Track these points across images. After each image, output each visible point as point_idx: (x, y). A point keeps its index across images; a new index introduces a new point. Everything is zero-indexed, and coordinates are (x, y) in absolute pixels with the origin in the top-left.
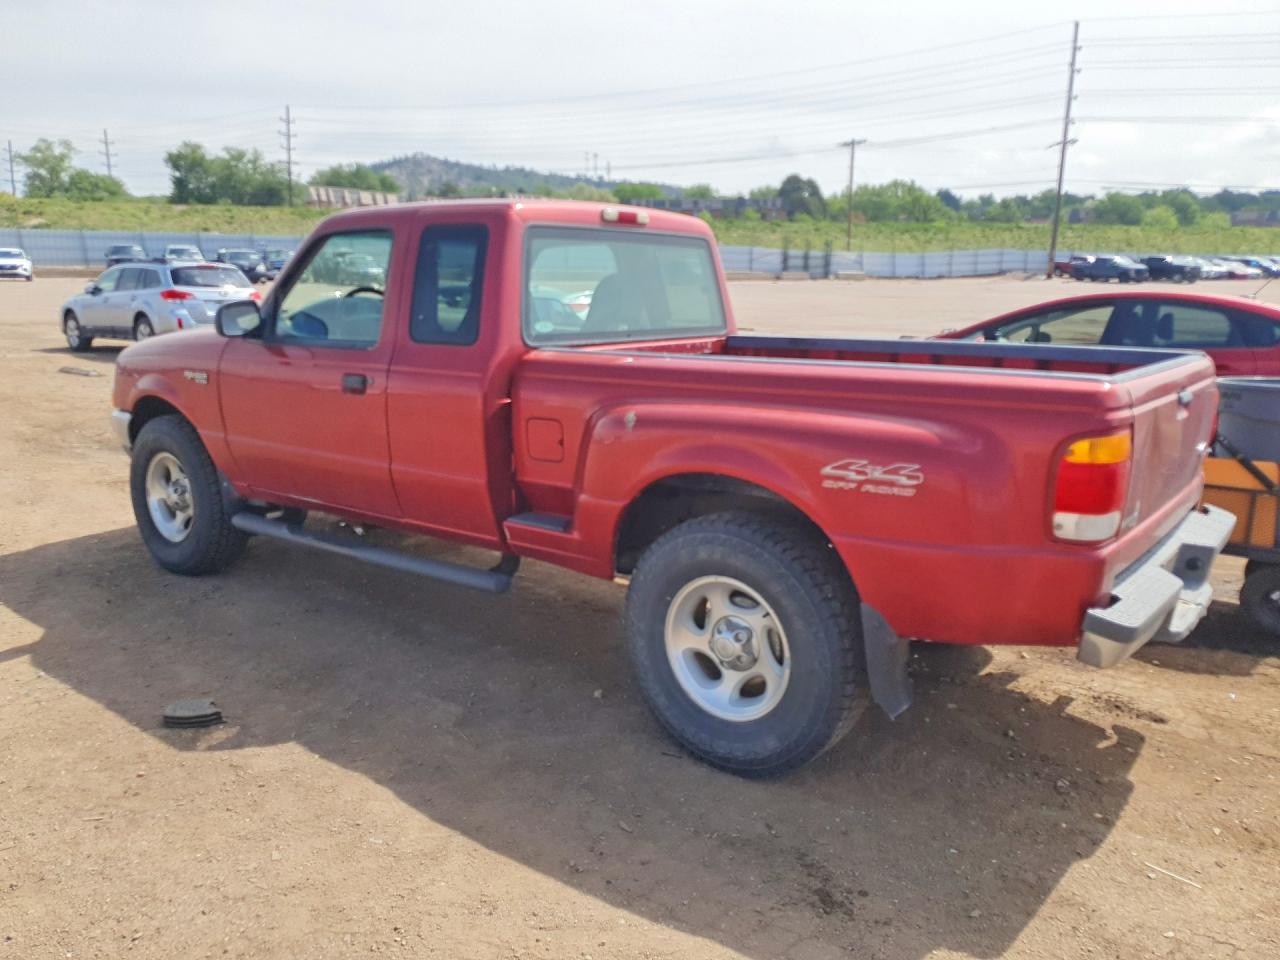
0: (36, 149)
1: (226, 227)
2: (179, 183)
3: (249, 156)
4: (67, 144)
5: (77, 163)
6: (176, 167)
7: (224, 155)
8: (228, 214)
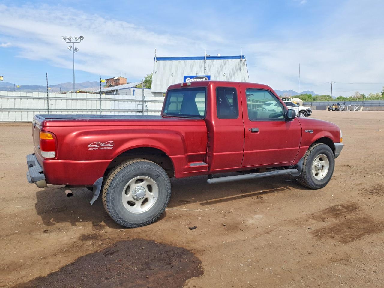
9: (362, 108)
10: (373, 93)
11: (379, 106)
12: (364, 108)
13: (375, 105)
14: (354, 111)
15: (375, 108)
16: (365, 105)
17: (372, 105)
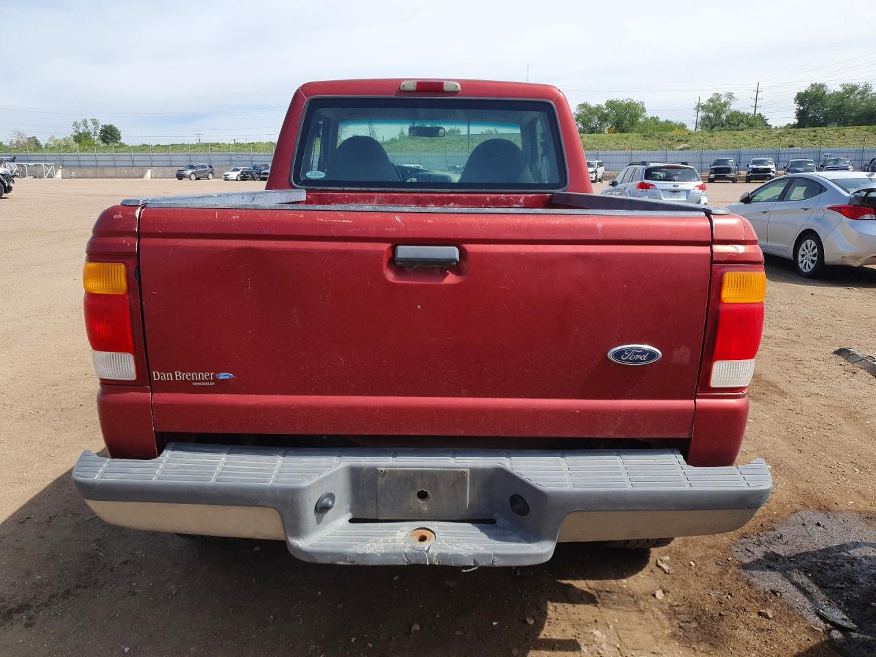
0: (711, 100)
1: (809, 144)
2: (801, 115)
3: (861, 89)
4: (730, 96)
5: (734, 107)
6: (801, 103)
7: (840, 90)
8: (813, 134)
9: (60, 172)
10: (56, 137)
11: (97, 166)
12: (64, 170)
13: (86, 163)
14: (45, 179)
15: (90, 172)
16: (65, 163)
17: (82, 163)
